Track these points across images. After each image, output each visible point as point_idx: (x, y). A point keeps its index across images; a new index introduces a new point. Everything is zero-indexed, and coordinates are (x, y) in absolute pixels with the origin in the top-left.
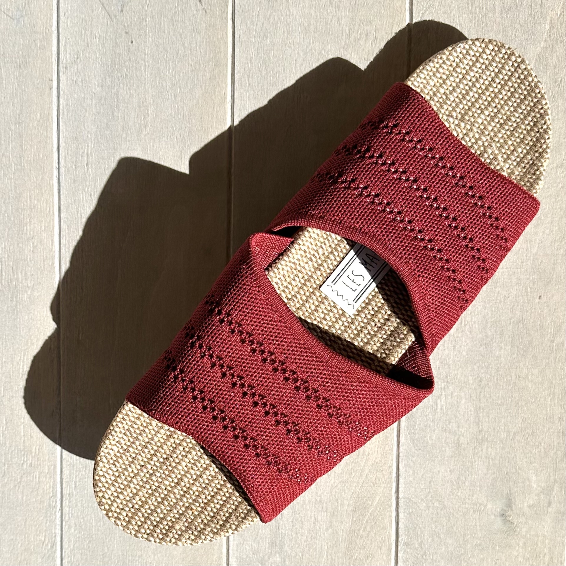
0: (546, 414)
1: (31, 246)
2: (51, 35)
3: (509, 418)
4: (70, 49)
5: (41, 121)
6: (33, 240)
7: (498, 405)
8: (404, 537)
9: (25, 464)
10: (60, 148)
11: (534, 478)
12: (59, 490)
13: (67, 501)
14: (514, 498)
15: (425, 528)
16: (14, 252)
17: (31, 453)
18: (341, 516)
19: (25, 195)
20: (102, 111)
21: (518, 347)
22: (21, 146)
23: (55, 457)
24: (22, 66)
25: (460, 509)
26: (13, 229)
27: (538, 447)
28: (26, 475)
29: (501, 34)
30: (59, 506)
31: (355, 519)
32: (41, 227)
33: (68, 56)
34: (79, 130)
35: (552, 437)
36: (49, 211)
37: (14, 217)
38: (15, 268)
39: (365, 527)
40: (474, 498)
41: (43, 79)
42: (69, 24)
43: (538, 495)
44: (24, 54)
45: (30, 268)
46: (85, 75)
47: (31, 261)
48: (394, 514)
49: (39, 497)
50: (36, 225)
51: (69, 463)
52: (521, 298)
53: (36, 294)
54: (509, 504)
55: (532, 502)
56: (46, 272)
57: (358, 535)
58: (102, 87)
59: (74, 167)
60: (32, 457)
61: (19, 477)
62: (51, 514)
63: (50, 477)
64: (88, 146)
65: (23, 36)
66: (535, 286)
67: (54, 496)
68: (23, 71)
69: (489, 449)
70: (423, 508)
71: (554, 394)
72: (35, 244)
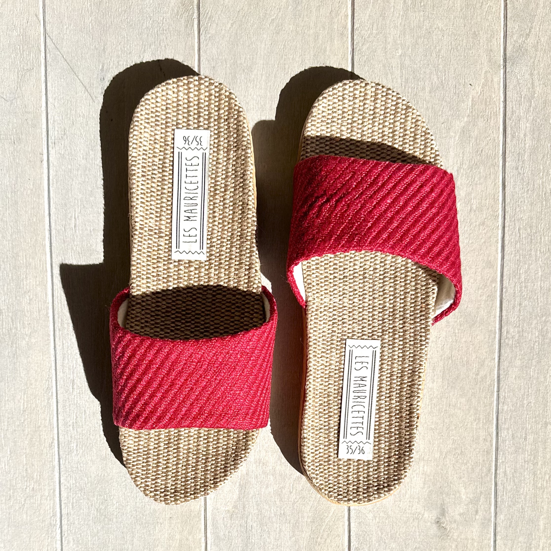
0: (473, 436)
1: (28, 298)
2: (40, 115)
3: (441, 440)
4: (58, 127)
5: (34, 190)
6: (29, 294)
7: (432, 429)
8: (355, 542)
9: (28, 488)
10: (51, 213)
11: (464, 490)
12: (58, 510)
13: (66, 520)
14: (447, 508)
15: (372, 535)
16: (13, 304)
17: (33, 479)
18: (302, 526)
19: (21, 254)
20: (87, 180)
21: (448, 380)
22: (17, 212)
23: (54, 482)
24: (16, 142)
25: (402, 518)
26: (12, 284)
27: (466, 464)
28: (29, 498)
29: (430, 110)
30: (59, 524)
31: (314, 528)
32: (36, 282)
33: (56, 133)
34: (67, 197)
35: (478, 455)
36: (43, 268)
37: (12, 274)
38: (14, 318)
39: (322, 535)
40: (413, 508)
41: (35, 154)
42: (56, 105)
43: (467, 505)
44: (18, 132)
45: (27, 318)
46: (71, 150)
47: (27, 312)
48: (347, 523)
49: (41, 517)
50: (31, 280)
51: (66, 487)
52: (450, 338)
53: (33, 340)
54: (443, 513)
55: (462, 511)
56: (41, 321)
57: (316, 542)
58: (86, 159)
59: (63, 229)
60: (34, 482)
61: (23, 500)
62: (52, 531)
63: (50, 500)
64: (75, 211)
65: (16, 116)
66: (462, 328)
67: (54, 515)
68: (17, 147)
69: (425, 467)
70: (371, 518)
71: (479, 419)
72: (31, 297)
